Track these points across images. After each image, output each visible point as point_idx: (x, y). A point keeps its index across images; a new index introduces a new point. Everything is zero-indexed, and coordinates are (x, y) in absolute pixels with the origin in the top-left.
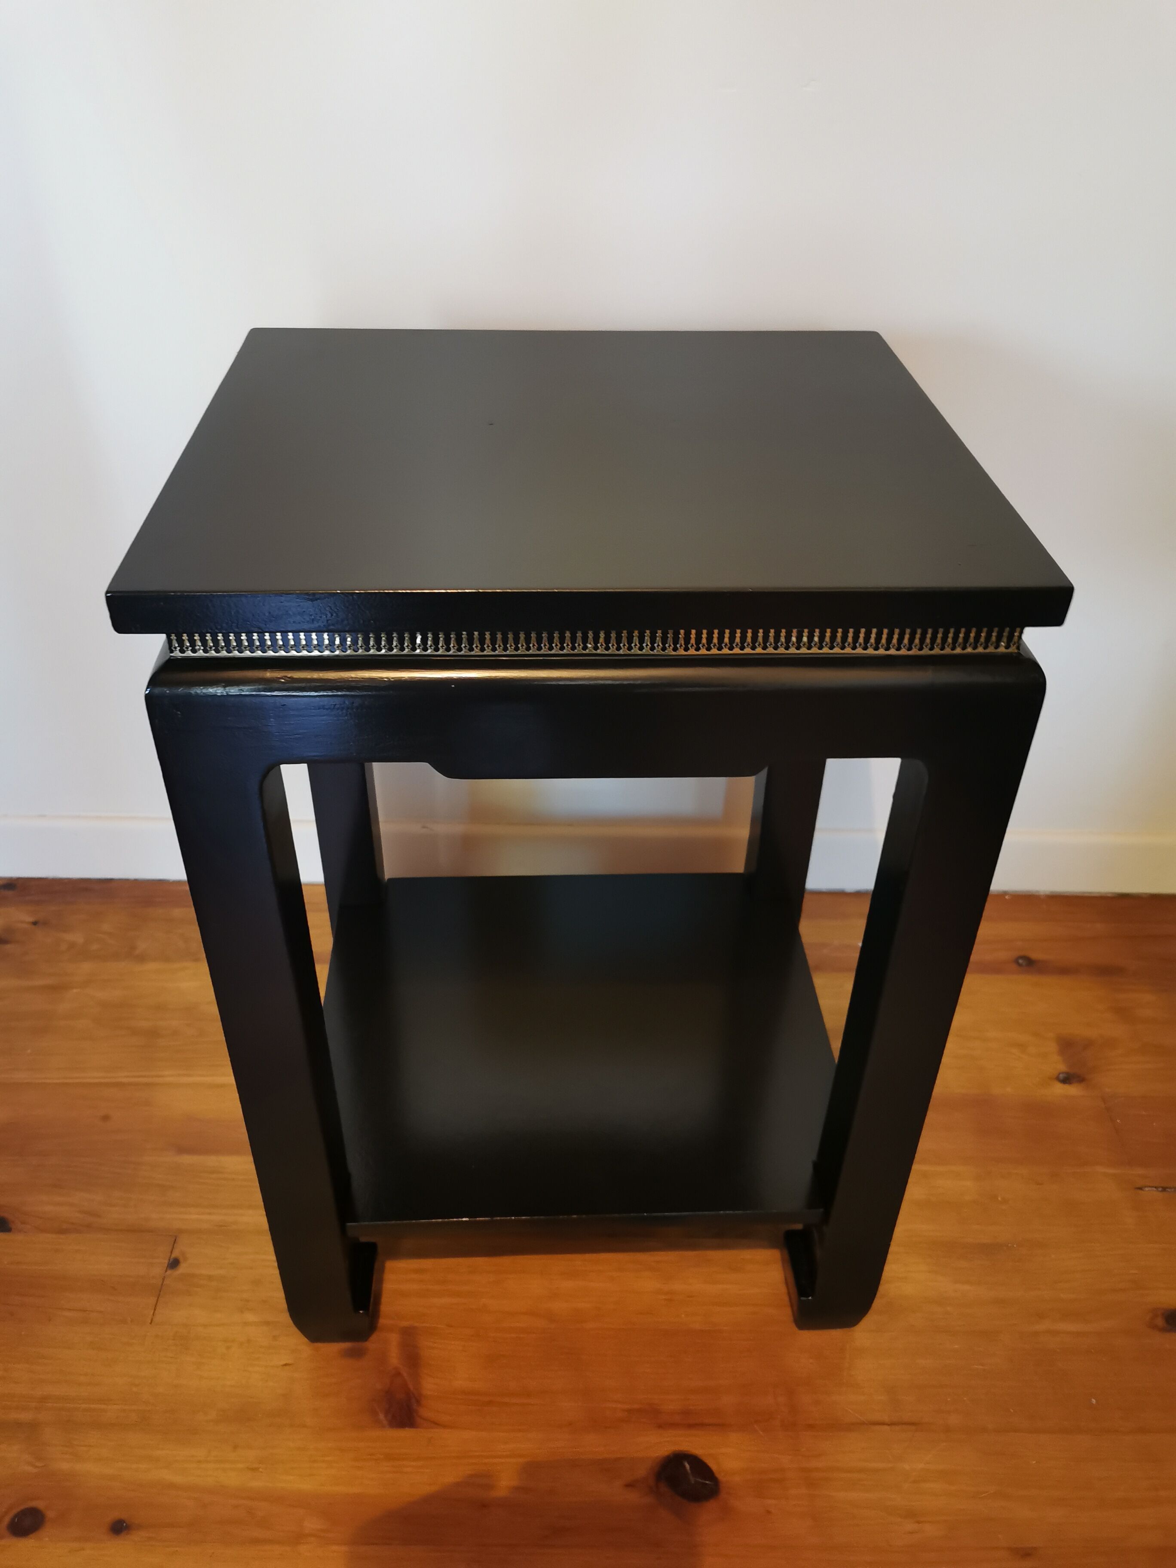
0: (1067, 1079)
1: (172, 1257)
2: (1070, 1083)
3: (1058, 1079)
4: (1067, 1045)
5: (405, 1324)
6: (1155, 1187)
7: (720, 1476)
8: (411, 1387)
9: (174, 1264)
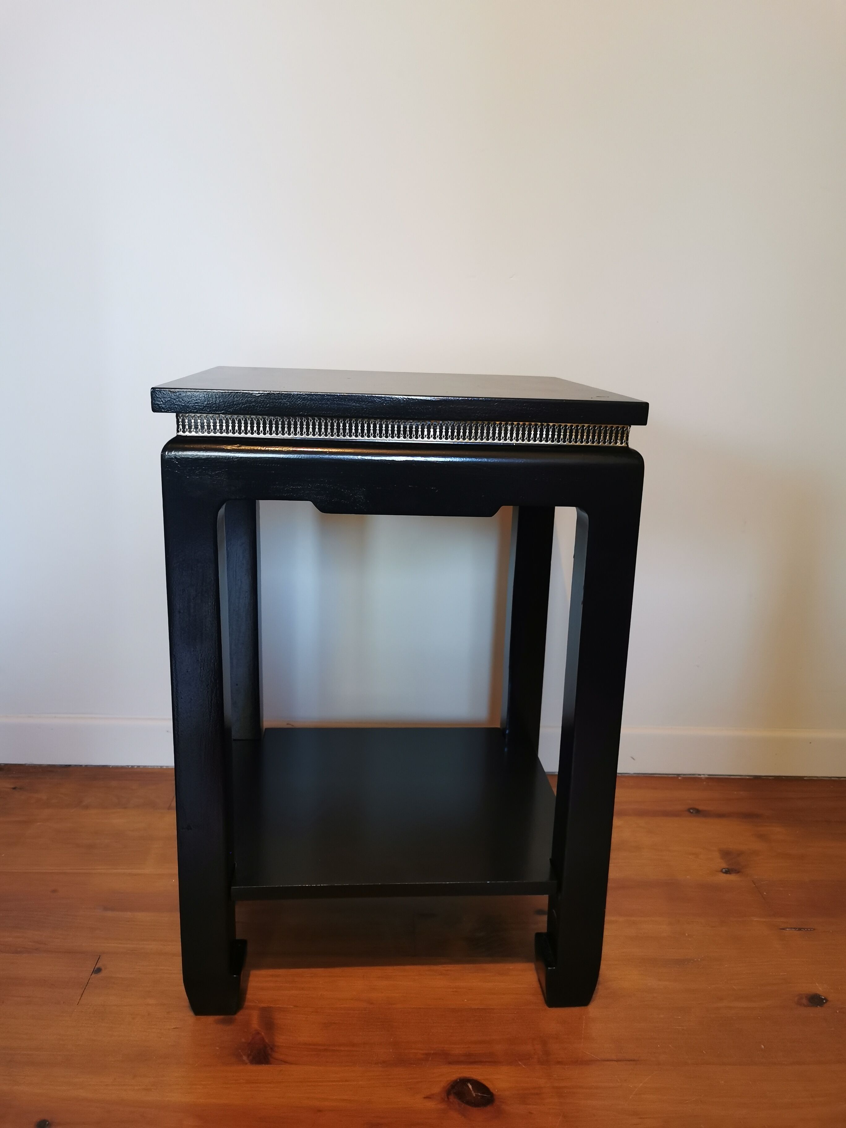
0: (728, 872)
1: (96, 967)
2: (730, 874)
3: (721, 871)
4: (726, 854)
5: (263, 1005)
6: (794, 928)
7: (495, 1092)
8: (267, 1041)
9: (98, 971)
